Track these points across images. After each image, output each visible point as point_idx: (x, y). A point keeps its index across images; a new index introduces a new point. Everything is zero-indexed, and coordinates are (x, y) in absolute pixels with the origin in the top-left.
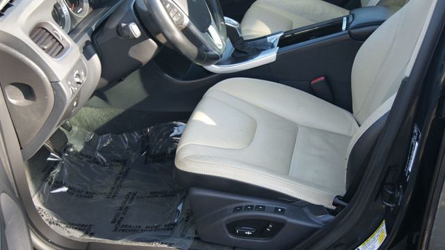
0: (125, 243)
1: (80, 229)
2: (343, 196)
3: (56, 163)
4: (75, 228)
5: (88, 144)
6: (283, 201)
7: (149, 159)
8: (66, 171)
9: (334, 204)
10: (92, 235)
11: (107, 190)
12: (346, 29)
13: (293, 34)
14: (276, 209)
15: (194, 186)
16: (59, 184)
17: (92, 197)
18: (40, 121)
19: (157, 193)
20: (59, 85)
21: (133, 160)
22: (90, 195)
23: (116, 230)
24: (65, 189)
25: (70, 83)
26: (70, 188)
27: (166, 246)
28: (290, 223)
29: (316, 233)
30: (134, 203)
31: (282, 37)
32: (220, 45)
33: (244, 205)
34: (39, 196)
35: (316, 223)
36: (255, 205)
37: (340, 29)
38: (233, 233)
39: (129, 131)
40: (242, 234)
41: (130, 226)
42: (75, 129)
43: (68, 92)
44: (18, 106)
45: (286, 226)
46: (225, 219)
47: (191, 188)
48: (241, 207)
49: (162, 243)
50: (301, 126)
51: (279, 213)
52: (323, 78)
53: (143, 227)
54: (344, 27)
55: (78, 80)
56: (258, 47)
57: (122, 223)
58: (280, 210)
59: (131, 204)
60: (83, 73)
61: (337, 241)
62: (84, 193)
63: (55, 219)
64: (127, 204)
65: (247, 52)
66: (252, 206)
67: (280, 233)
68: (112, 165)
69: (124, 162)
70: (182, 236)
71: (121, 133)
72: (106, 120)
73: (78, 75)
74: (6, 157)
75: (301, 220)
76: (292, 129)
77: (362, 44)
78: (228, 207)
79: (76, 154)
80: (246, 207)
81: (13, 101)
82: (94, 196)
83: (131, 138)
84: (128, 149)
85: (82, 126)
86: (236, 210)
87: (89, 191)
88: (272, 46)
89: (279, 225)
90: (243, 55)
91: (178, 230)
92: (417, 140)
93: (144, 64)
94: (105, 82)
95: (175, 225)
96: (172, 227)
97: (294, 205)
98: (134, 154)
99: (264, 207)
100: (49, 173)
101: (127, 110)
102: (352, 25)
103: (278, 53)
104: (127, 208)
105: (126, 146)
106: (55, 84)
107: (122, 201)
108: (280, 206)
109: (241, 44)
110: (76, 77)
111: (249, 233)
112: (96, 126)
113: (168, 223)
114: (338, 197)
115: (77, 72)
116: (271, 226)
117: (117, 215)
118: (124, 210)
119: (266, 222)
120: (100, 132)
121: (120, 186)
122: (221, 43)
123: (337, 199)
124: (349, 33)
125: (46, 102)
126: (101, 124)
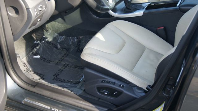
0: (53, 86)
1: (39, 76)
2: (151, 85)
3: (38, 44)
4: (37, 75)
5: (55, 39)
6: (125, 82)
7: (79, 51)
8: (41, 49)
9: (147, 88)
10: (43, 79)
11: (57, 61)
12: (179, 6)
13: (155, 4)
14: (120, 85)
15: (86, 67)
16: (36, 54)
17: (49, 62)
18: (21, 25)
19: (77, 66)
20: (29, 10)
21: (71, 50)
22: (49, 61)
23: (54, 79)
24: (38, 57)
25: (35, 10)
26: (41, 57)
27: (70, 91)
28: (125, 93)
29: (135, 100)
30: (66, 69)
31: (150, 5)
32: (111, 4)
33: (106, 80)
34: (27, 57)
35: (136, 95)
36: (111, 81)
37: (176, 6)
38: (99, 91)
39: (73, 36)
40: (103, 93)
41: (61, 79)
42: (50, 31)
43: (34, 14)
44: (12, 17)
45: (123, 94)
46: (97, 85)
47: (85, 68)
48: (105, 81)
49: (69, 90)
50: (147, 48)
51: (121, 87)
52: (163, 28)
53: (66, 80)
54: (178, 5)
55: (40, 9)
56: (137, 8)
57: (57, 77)
58: (122, 86)
59: (64, 69)
60: (44, 7)
61: (142, 106)
62: (47, 60)
63: (30, 69)
64: (63, 69)
65: (131, 9)
66: (110, 82)
67: (120, 97)
68: (63, 50)
69: (68, 50)
70: (80, 88)
71: (69, 36)
72: (63, 29)
73: (41, 7)
74: (4, 38)
75: (130, 93)
76: (142, 49)
77: (184, 14)
78: (100, 80)
79: (48, 42)
80: (107, 81)
81: (10, 14)
82: (51, 62)
83: (73, 39)
84: (71, 44)
85: (53, 30)
86: (102, 82)
87: (49, 59)
88: (143, 9)
89: (120, 93)
90: (128, 10)
91: (80, 85)
92: (183, 67)
93: (75, 7)
94: (57, 12)
95: (79, 82)
96: (78, 83)
97: (129, 85)
98: (73, 47)
99: (115, 83)
100: (34, 48)
101: (73, 27)
102: (182, 4)
103: (144, 12)
104: (62, 70)
105: (71, 43)
106: (28, 9)
107: (61, 67)
108: (122, 84)
109: (129, 5)
110: (40, 8)
111: (106, 93)
112: (59, 31)
113: (77, 81)
114: (149, 85)
115: (41, 6)
116: (116, 92)
117: (57, 73)
118: (61, 71)
119: (115, 90)
120: (61, 34)
121: (62, 60)
122: (112, 3)
123: (148, 87)
124: (179, 8)
125: (23, 17)
126: (61, 31)
